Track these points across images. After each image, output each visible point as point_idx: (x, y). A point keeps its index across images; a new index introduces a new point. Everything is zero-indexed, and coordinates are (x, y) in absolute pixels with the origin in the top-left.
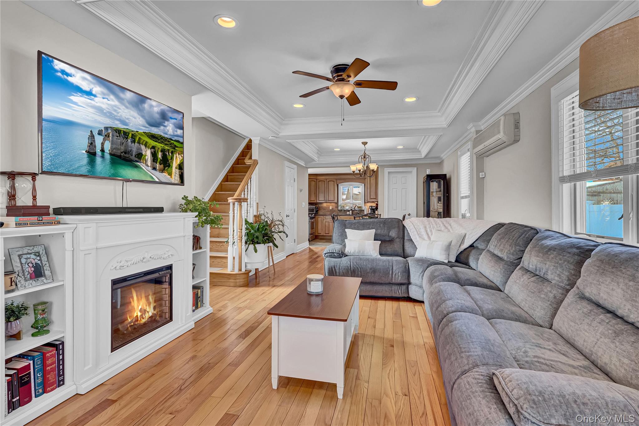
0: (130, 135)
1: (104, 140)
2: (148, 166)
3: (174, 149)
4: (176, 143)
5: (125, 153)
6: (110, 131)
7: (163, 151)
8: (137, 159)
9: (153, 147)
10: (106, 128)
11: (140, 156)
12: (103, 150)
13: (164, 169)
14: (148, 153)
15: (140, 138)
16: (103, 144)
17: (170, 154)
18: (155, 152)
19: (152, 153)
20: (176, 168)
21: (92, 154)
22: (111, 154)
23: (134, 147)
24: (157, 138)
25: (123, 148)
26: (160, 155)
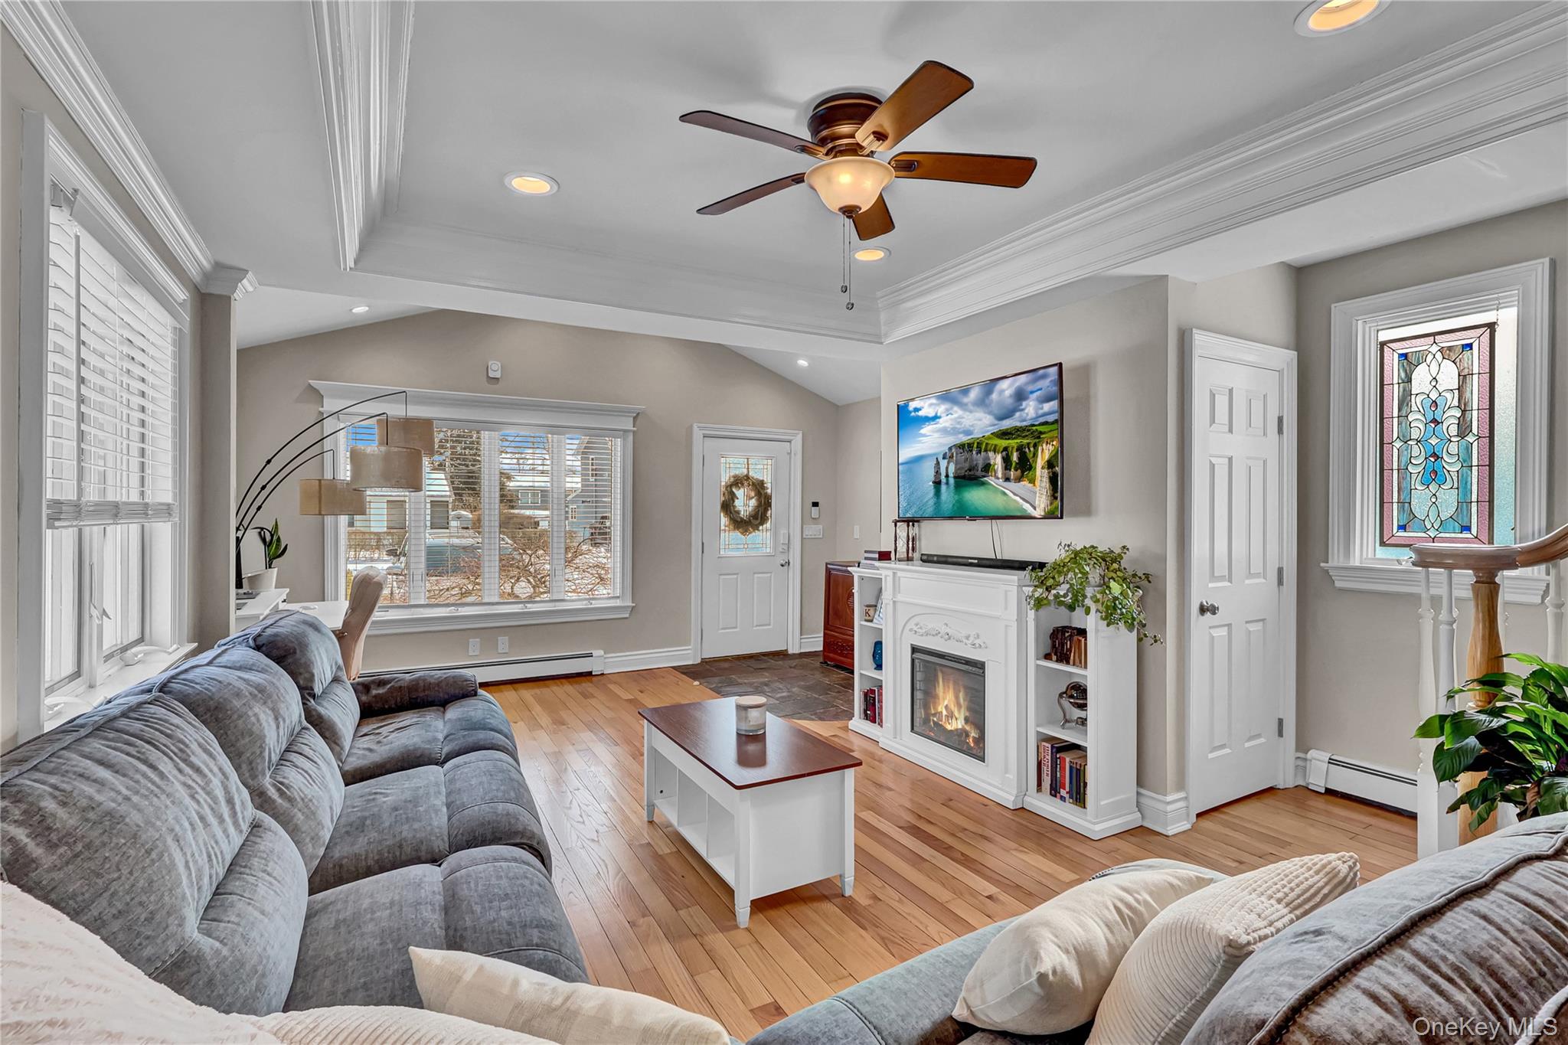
0: (975, 445)
1: (948, 463)
2: (998, 478)
3: (1039, 437)
4: (1041, 429)
5: (970, 470)
6: (953, 450)
7: (1020, 449)
8: (984, 474)
9: (1006, 449)
10: (950, 449)
11: (987, 468)
12: (947, 476)
13: (1022, 476)
14: (997, 460)
15: (987, 444)
16: (947, 468)
17: (1032, 449)
18: (1007, 455)
19: (1003, 458)
20: (1043, 468)
21: (937, 483)
22: (955, 477)
23: (979, 459)
24: (1010, 433)
25: (967, 465)
26: (1015, 457)
